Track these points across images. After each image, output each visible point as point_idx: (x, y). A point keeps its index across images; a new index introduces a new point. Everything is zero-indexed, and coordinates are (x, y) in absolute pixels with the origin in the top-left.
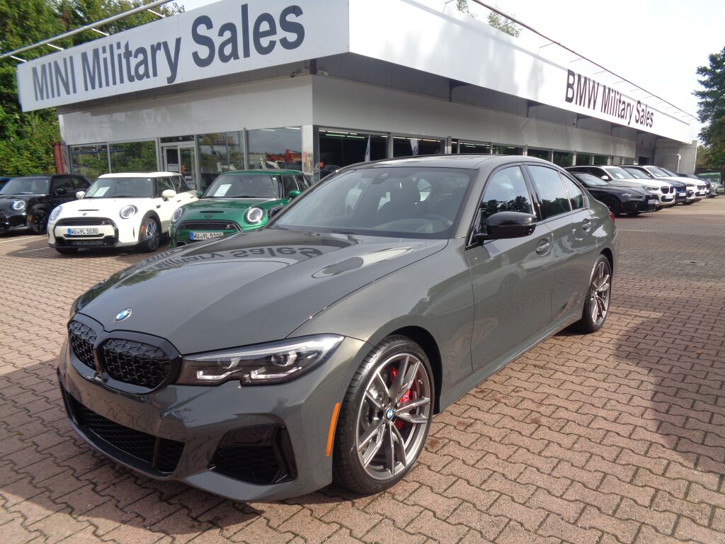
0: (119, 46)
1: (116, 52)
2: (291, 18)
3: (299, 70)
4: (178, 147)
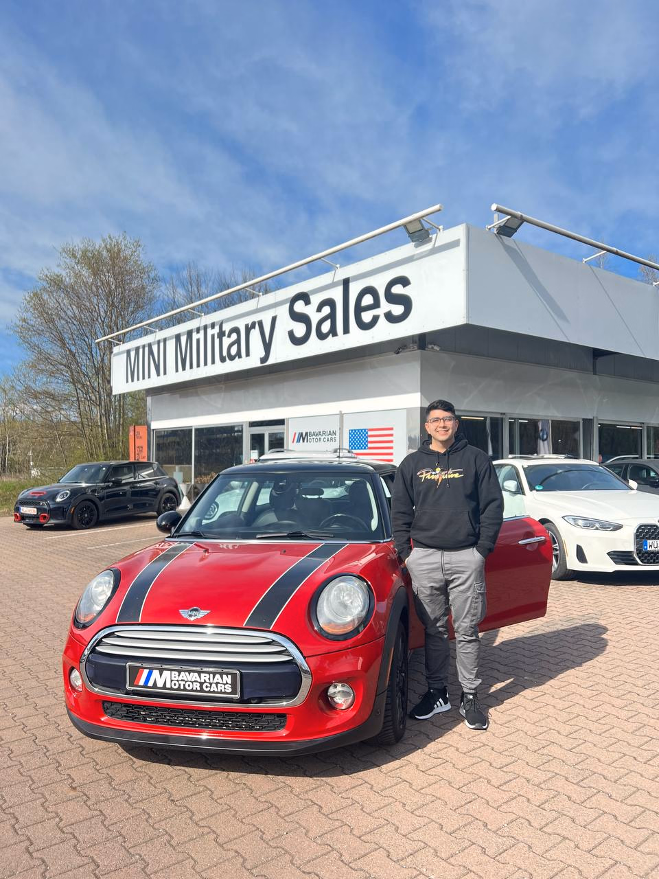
0: (213, 326)
1: (210, 332)
2: (397, 289)
3: (405, 346)
4: (267, 431)
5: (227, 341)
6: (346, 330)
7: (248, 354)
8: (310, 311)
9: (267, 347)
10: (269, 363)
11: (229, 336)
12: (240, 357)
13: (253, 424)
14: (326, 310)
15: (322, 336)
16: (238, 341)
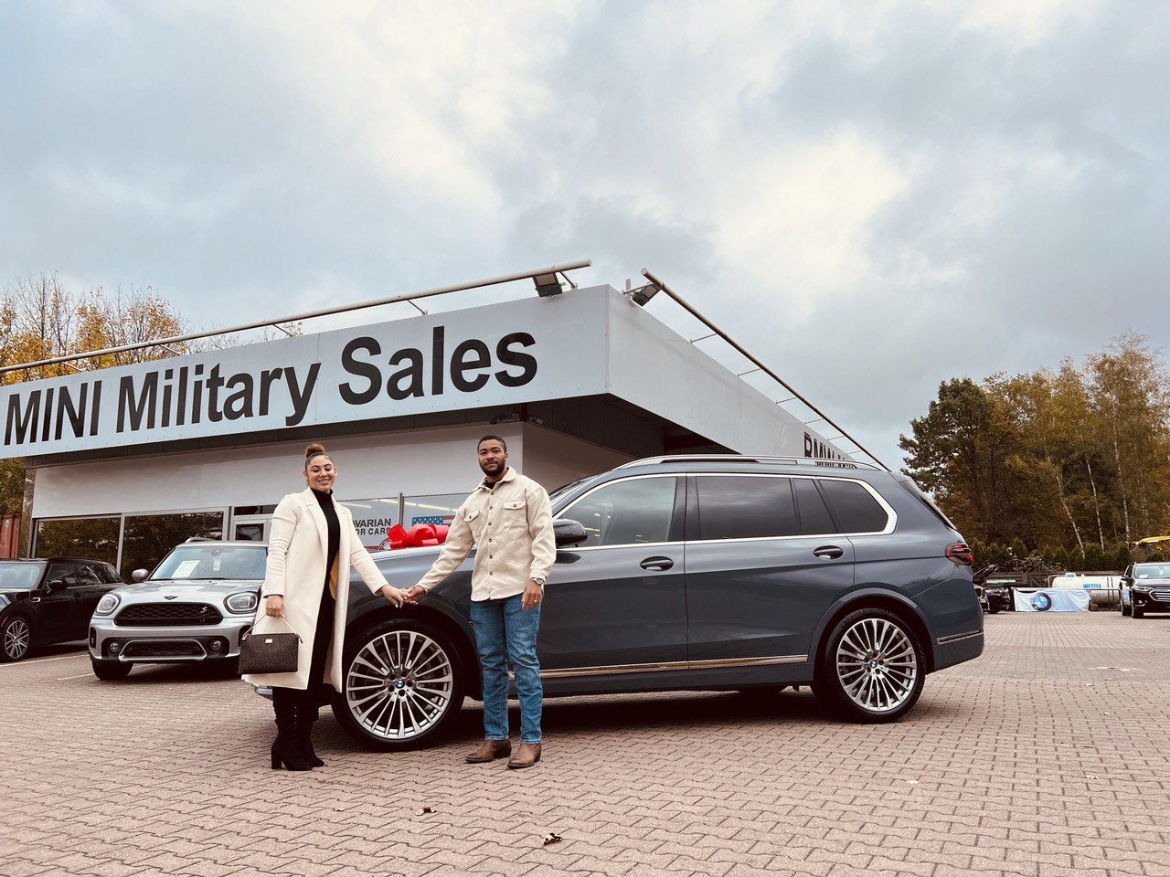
0: (199, 370)
1: (192, 378)
2: (515, 347)
3: (503, 415)
5: (224, 393)
6: (438, 389)
7: (264, 411)
8: (380, 362)
10: (299, 425)
11: (231, 385)
12: (249, 414)
14: (406, 363)
15: (396, 394)
16: (247, 394)
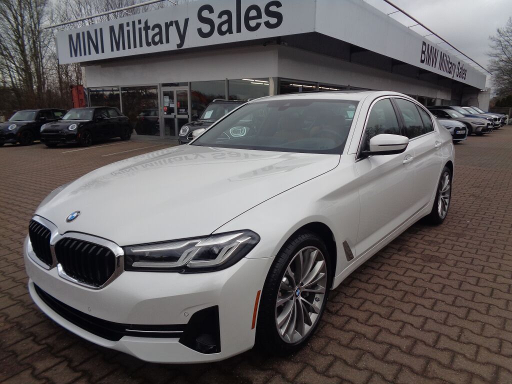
0: (140, 22)
1: (137, 26)
2: (273, 8)
3: (269, 42)
4: (175, 89)
5: (151, 33)
6: (239, 30)
7: (168, 41)
8: (214, 17)
9: (182, 37)
10: (182, 48)
11: (153, 29)
12: (162, 43)
13: (164, 85)
14: (225, 17)
15: (221, 33)
16: (160, 33)
